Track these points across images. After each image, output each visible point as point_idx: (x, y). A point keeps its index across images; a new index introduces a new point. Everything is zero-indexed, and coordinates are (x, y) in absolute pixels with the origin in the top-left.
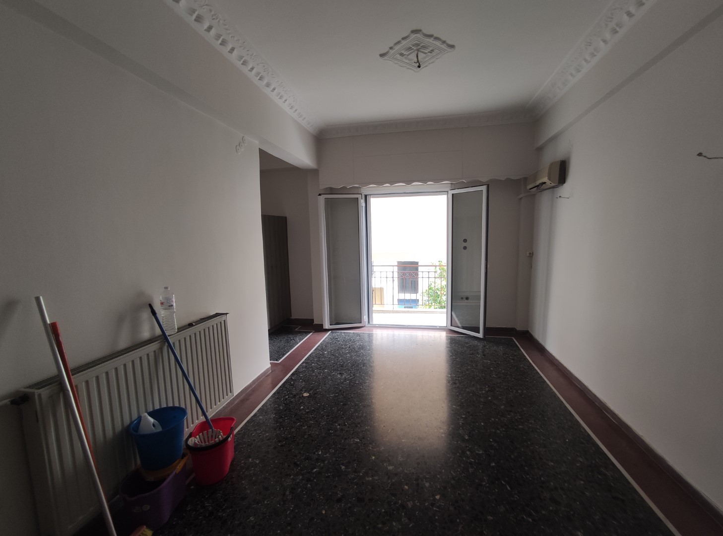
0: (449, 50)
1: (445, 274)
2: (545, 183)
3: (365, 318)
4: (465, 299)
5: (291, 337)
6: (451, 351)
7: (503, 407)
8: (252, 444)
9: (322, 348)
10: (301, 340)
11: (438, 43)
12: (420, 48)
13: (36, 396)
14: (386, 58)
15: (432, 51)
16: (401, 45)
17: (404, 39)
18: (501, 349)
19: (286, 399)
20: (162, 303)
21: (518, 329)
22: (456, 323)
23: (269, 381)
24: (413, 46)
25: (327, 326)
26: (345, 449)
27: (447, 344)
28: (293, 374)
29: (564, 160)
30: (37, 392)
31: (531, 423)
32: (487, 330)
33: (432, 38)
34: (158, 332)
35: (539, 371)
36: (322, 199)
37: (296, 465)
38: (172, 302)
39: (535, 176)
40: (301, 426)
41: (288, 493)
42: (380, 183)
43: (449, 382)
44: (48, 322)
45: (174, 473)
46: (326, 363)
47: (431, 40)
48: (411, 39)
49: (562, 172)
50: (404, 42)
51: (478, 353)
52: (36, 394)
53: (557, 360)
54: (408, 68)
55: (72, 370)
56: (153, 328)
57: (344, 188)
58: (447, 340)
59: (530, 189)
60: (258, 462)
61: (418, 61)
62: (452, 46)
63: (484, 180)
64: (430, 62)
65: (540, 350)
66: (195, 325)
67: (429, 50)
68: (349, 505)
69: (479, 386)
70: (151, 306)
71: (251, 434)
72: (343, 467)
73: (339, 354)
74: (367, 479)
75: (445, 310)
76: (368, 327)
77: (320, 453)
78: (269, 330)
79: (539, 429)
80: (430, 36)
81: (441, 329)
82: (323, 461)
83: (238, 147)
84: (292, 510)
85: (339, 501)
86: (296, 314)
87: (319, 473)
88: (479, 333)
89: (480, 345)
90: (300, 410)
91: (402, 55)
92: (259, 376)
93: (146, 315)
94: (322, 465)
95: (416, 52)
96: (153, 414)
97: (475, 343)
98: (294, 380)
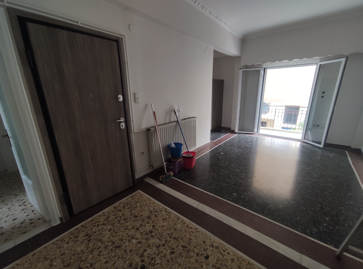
3: (256, 130)
5: (220, 133)
8: (201, 163)
9: (233, 139)
10: (224, 135)
18: (332, 155)
19: (214, 153)
20: (177, 110)
21: (352, 147)
23: (209, 147)
25: (236, 131)
26: (233, 171)
28: (218, 146)
34: (176, 120)
37: (214, 171)
38: (180, 110)
40: (218, 162)
41: (211, 177)
42: (273, 61)
44: (153, 111)
46: (233, 145)
52: (151, 129)
55: (158, 125)
56: (174, 118)
57: (253, 65)
66: (186, 119)
68: (231, 185)
70: (175, 111)
72: (231, 176)
73: (240, 142)
74: (239, 181)
76: (256, 134)
77: (224, 170)
78: (211, 130)
81: (298, 140)
82: (224, 173)
83: (205, 51)
85: (228, 183)
86: (223, 125)
90: (219, 158)
92: (206, 144)
93: (173, 113)
96: (174, 143)
97: (317, 149)
98: (219, 148)
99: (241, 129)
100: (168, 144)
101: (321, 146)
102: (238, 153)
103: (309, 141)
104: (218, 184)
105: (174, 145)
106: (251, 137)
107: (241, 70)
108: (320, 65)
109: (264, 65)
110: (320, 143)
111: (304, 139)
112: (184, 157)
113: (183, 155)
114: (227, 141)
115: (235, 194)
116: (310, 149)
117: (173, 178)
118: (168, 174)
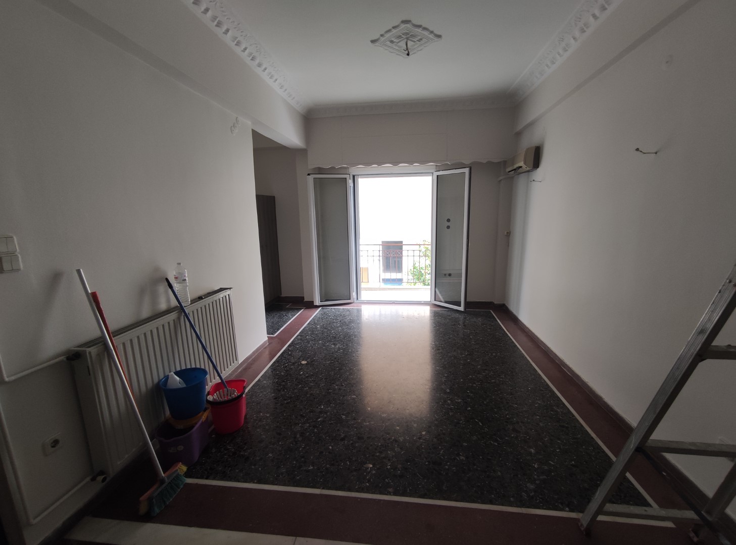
0: (436, 39)
1: (429, 253)
2: (521, 167)
3: (354, 294)
4: (447, 276)
5: (284, 313)
6: (434, 323)
7: (479, 367)
8: (260, 402)
9: (313, 322)
10: (293, 316)
11: (426, 33)
12: (409, 37)
13: (87, 354)
14: (376, 44)
15: (421, 39)
16: (391, 33)
17: (394, 28)
18: (479, 320)
19: (286, 367)
20: (176, 278)
21: (495, 303)
22: (439, 298)
23: (267, 352)
24: (403, 35)
25: (317, 302)
26: (344, 404)
27: (431, 316)
28: (289, 346)
29: (538, 145)
30: (88, 350)
31: (502, 378)
32: (467, 304)
33: (421, 29)
34: (174, 303)
35: (511, 337)
36: (311, 179)
37: (302, 416)
38: (185, 276)
39: (513, 160)
40: (303, 387)
41: (298, 436)
42: (368, 164)
43: (433, 349)
44: (90, 292)
45: (200, 422)
46: (320, 335)
47: (419, 30)
48: (401, 28)
49: (536, 157)
50: (394, 31)
51: (459, 324)
52: (87, 352)
53: (527, 328)
54: (397, 54)
55: (112, 333)
56: (168, 301)
57: (333, 168)
58: (431, 313)
59: (509, 172)
60: (268, 415)
61: (407, 49)
62: (439, 36)
63: (467, 162)
64: (419, 49)
65: (514, 320)
66: (204, 298)
67: (417, 39)
68: (351, 442)
69: (459, 352)
70: (167, 280)
71: (259, 395)
72: (344, 417)
73: (332, 328)
74: (365, 424)
75: (429, 287)
76: (356, 303)
77: (322, 407)
79: (508, 382)
80: (419, 26)
81: (425, 303)
83: (233, 128)
84: (304, 448)
85: (343, 439)
86: (286, 292)
87: (323, 421)
88: (460, 306)
89: (461, 317)
90: (301, 375)
91: (392, 42)
92: (258, 348)
93: (162, 288)
94: (325, 415)
95: (406, 40)
96: (177, 373)
97: (457, 315)
98: (291, 351)
99: (325, 297)
100: (156, 380)
101: (461, 308)
102: (337, 352)
103: (441, 302)
104: (321, 453)
105: (178, 378)
106: (348, 310)
107: (311, 178)
108: (437, 176)
109: (353, 170)
110: (459, 304)
111: (435, 300)
112: (213, 404)
113: (210, 398)
114: (304, 329)
115: (371, 466)
116: (449, 318)
117: (189, 481)
118: (168, 477)
